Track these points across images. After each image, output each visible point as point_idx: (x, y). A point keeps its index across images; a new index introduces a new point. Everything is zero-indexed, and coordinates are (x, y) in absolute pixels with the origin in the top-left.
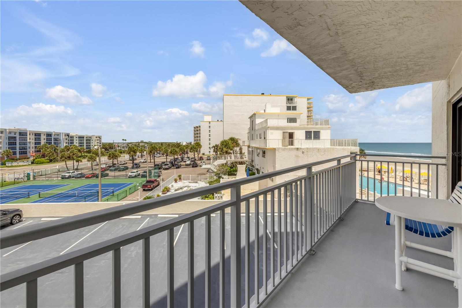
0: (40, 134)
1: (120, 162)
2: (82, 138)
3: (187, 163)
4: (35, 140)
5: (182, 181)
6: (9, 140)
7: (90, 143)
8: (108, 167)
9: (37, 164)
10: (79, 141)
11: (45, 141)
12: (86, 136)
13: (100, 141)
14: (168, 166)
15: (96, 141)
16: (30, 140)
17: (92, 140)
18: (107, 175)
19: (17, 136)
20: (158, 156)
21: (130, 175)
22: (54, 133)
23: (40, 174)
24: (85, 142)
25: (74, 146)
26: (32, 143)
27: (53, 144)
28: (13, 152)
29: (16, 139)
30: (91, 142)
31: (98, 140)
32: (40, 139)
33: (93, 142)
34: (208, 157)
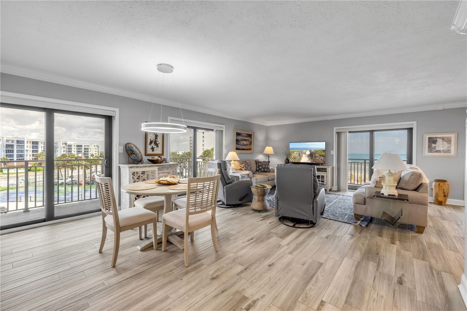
0: (38, 142)
2: (80, 147)
4: (33, 148)
6: (6, 148)
7: (88, 152)
10: (77, 150)
11: (43, 149)
12: (84, 145)
13: (98, 150)
15: (95, 150)
16: (28, 148)
17: (90, 149)
19: (15, 144)
24: (83, 150)
25: (71, 155)
26: (29, 151)
29: (13, 147)
31: (96, 148)
32: (37, 147)
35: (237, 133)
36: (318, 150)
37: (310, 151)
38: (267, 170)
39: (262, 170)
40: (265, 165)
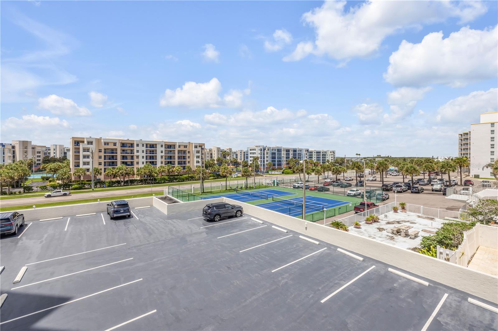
0: (289, 150)
1: (346, 178)
2: (319, 153)
3: (434, 187)
4: (286, 155)
5: (408, 212)
6: (272, 155)
7: (325, 158)
8: (332, 182)
9: (285, 174)
10: (316, 156)
11: (292, 156)
12: (322, 151)
13: (334, 156)
14: (401, 189)
15: (331, 156)
16: (284, 154)
17: (327, 155)
18: (328, 190)
19: (276, 152)
20: (394, 174)
21: (348, 193)
22: (298, 149)
23: (283, 182)
24: (321, 156)
26: (284, 157)
27: (297, 158)
28: (273, 164)
29: (276, 154)
30: (327, 156)
31: (333, 154)
32: (289, 154)
33: (328, 156)
34: (483, 181)
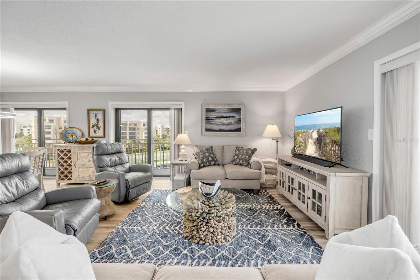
35: (206, 108)
36: (330, 129)
37: (318, 132)
38: (243, 163)
39: (237, 161)
40: (243, 155)
